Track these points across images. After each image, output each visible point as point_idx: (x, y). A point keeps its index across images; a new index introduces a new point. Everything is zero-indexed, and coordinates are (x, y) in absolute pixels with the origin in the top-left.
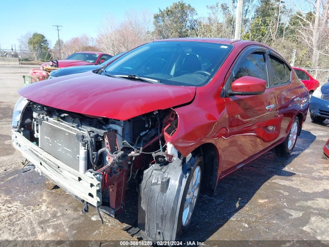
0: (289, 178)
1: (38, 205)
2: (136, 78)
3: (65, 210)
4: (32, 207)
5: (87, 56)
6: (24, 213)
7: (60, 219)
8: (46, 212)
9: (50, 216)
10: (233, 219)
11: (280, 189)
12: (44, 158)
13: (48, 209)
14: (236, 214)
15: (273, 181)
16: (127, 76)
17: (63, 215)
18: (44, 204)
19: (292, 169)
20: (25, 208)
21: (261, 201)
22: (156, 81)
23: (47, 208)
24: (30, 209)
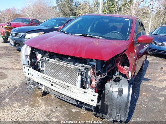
0: (149, 81)
1: (40, 106)
2: (87, 35)
3: (56, 108)
4: (37, 108)
5: (24, 20)
6: (34, 112)
7: (56, 113)
8: (46, 110)
9: (49, 112)
10: (137, 104)
11: (148, 87)
12: (55, 82)
13: (47, 108)
14: (137, 101)
15: (143, 83)
16: (82, 35)
17: (56, 110)
18: (43, 105)
19: (147, 77)
20: (33, 109)
21: (144, 94)
22: (100, 37)
23: (45, 107)
24: (36, 109)
